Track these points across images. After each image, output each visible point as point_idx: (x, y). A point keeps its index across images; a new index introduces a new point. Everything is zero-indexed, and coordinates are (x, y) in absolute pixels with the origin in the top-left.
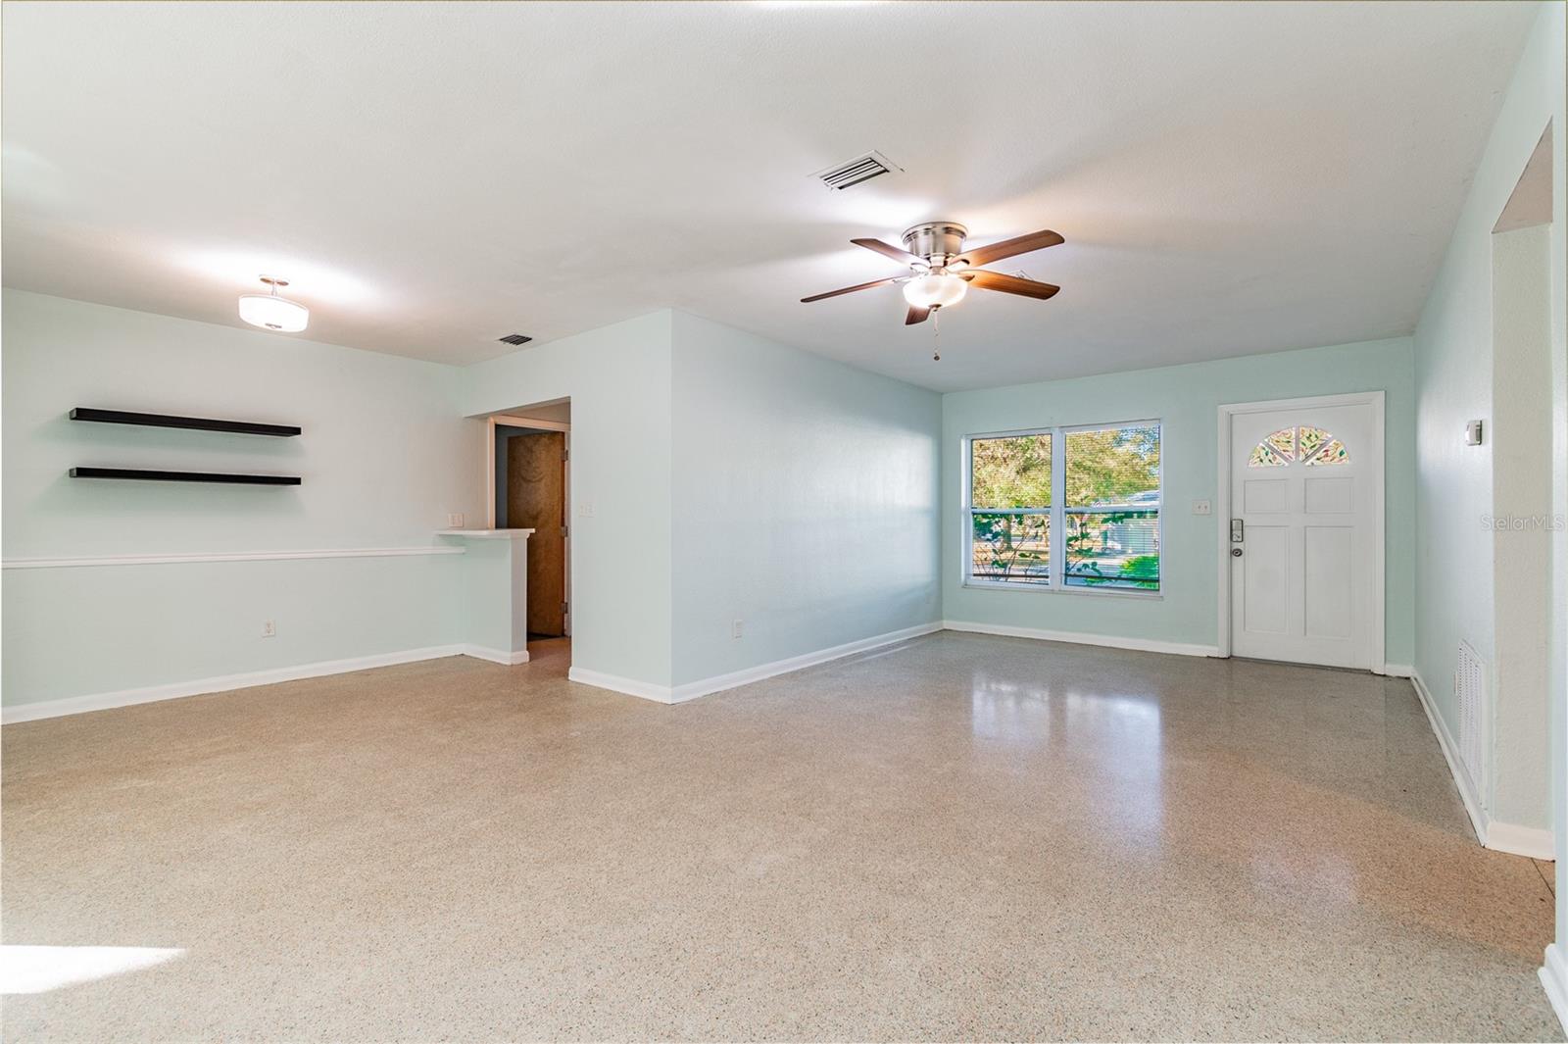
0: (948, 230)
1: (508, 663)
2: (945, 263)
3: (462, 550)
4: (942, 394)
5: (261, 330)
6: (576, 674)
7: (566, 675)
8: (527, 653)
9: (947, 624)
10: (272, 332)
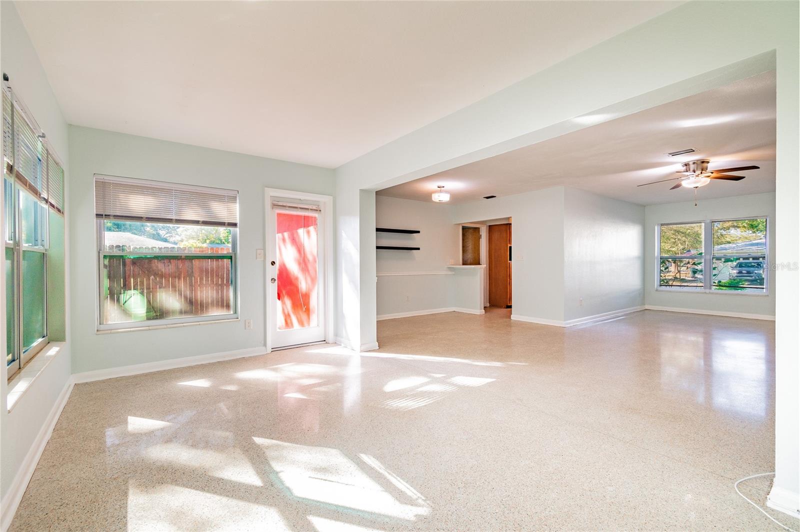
0: (703, 162)
1: (479, 314)
2: (701, 173)
3: (454, 273)
4: (645, 206)
5: (438, 203)
6: (513, 317)
7: (510, 317)
8: (484, 311)
9: (647, 307)
10: (441, 203)
